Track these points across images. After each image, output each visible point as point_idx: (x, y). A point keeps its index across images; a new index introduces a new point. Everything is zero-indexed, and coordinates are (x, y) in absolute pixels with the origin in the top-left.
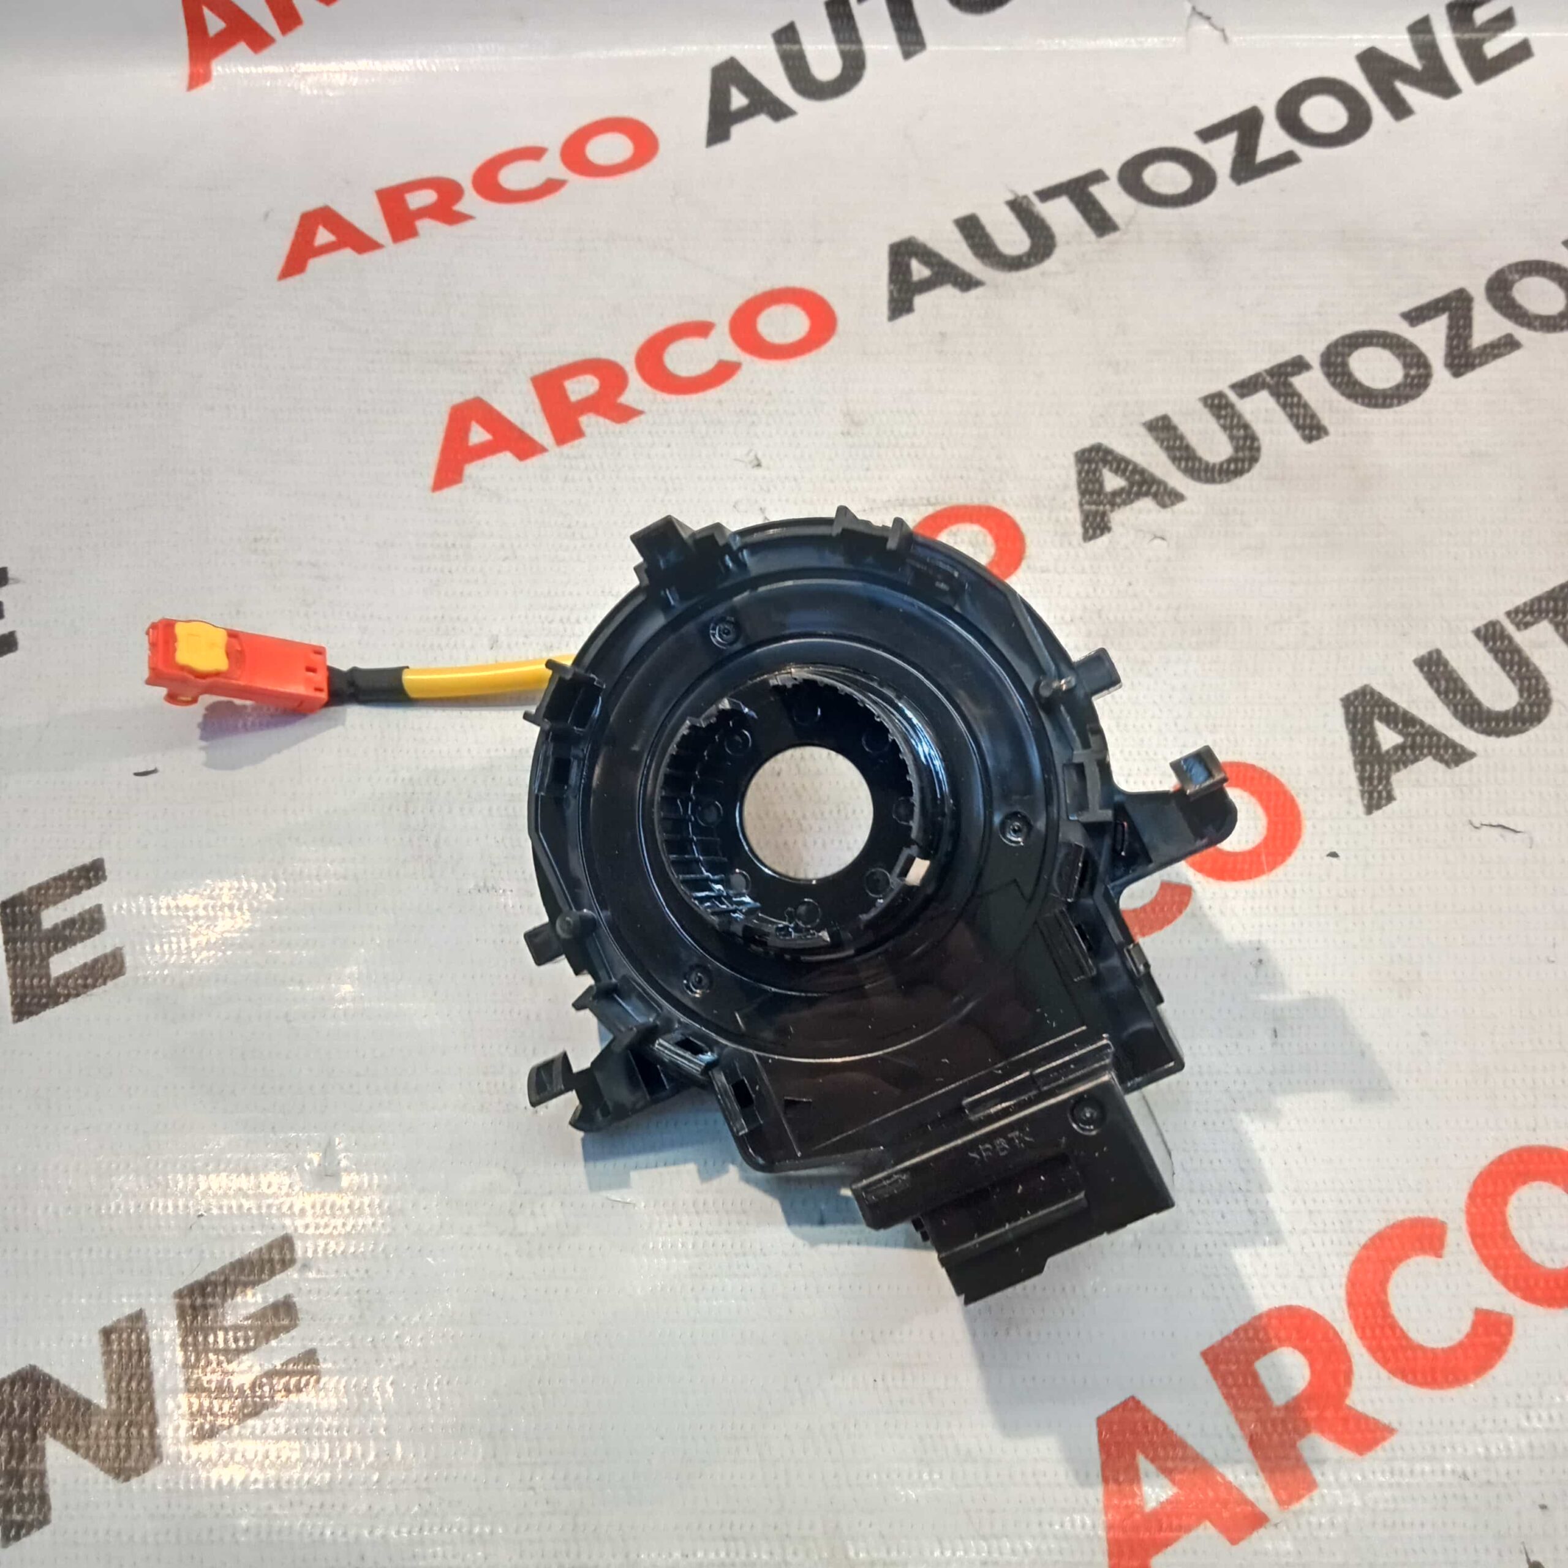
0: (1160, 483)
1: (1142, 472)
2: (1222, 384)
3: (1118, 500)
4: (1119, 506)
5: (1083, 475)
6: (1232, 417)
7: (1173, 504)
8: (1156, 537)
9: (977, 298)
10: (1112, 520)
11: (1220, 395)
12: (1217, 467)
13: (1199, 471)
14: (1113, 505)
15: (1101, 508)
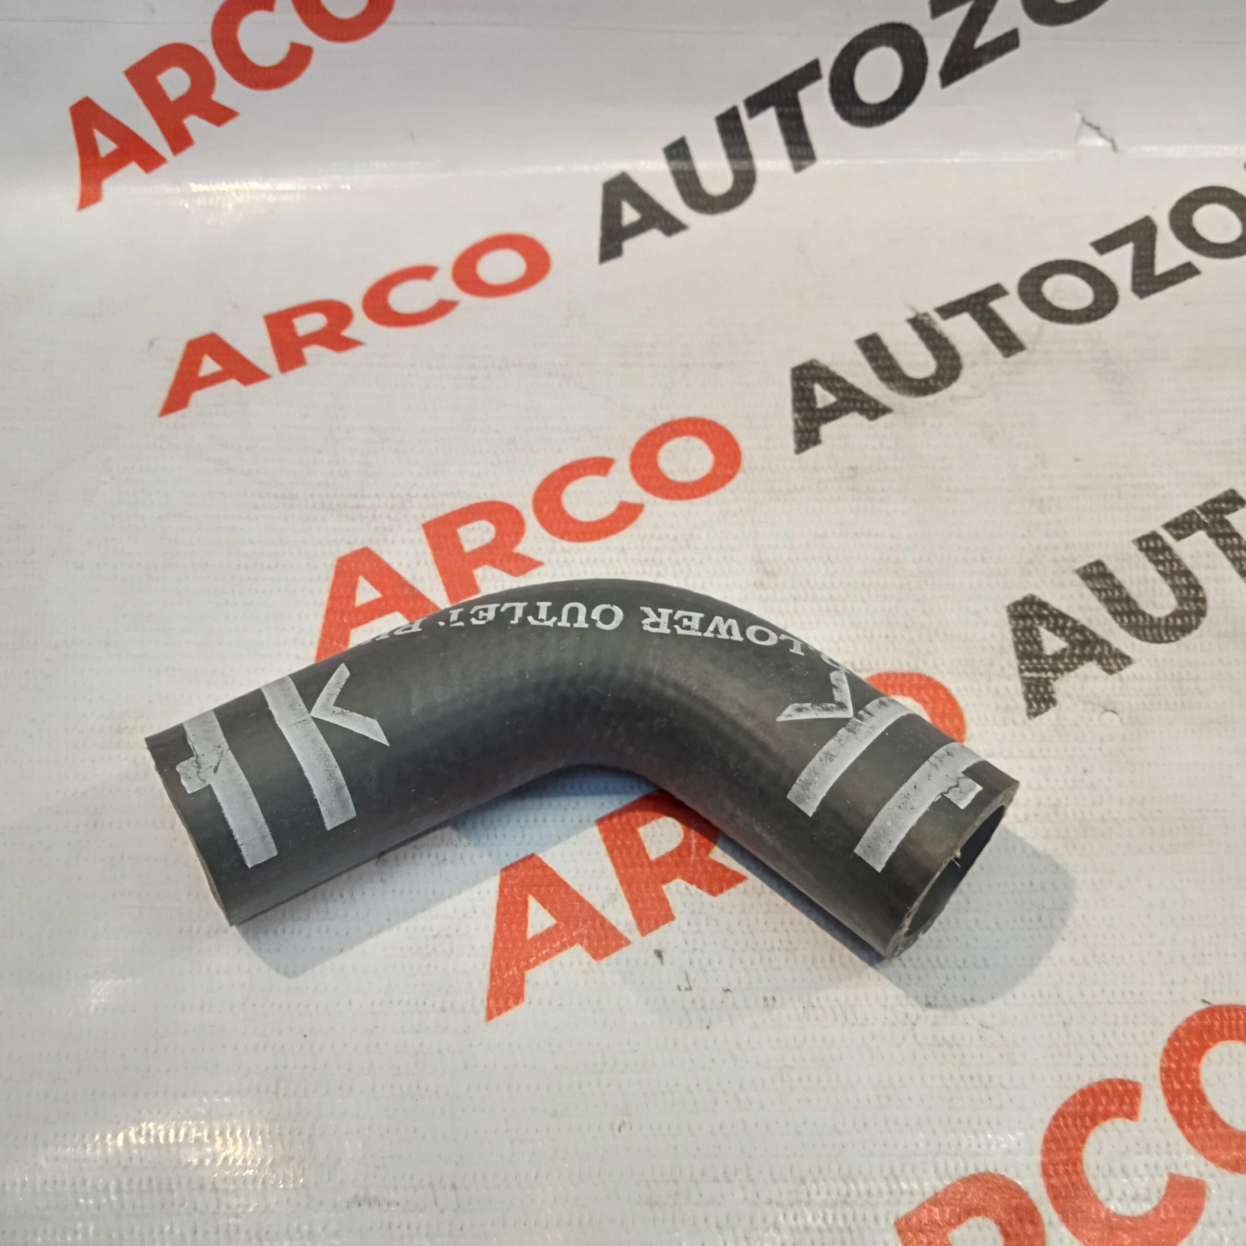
0: (1103, 642)
1: (1082, 630)
2: (1155, 524)
3: (1061, 666)
4: (1062, 672)
5: (1019, 633)
6: (1171, 562)
7: (1120, 669)
8: (1106, 710)
9: (886, 426)
10: (1056, 690)
11: (1154, 536)
12: (1163, 623)
13: (1143, 628)
14: (1056, 670)
15: (1043, 675)
